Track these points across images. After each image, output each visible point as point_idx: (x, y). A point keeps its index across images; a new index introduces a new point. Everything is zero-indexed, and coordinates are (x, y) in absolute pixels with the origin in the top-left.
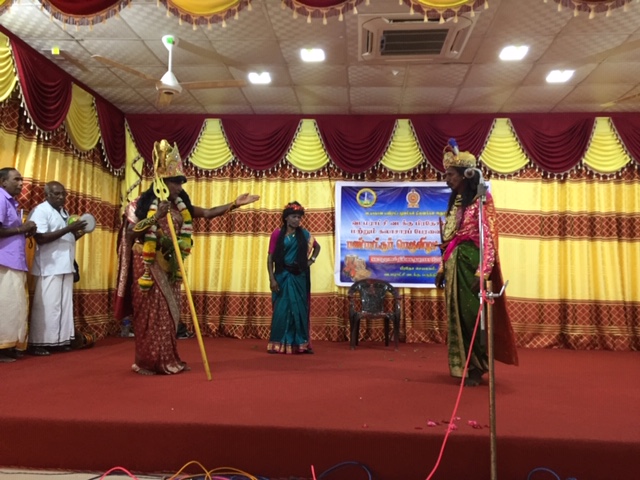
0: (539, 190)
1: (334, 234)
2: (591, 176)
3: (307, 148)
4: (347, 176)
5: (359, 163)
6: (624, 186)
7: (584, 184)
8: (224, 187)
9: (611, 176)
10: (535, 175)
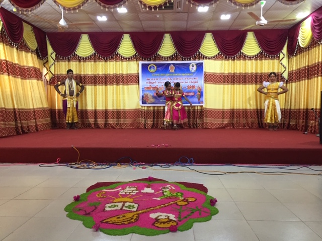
0: (223, 64)
1: (139, 84)
2: (245, 57)
3: (126, 47)
4: (144, 59)
5: (149, 53)
6: (259, 61)
7: (242, 61)
8: (92, 65)
9: (253, 57)
10: (222, 58)
